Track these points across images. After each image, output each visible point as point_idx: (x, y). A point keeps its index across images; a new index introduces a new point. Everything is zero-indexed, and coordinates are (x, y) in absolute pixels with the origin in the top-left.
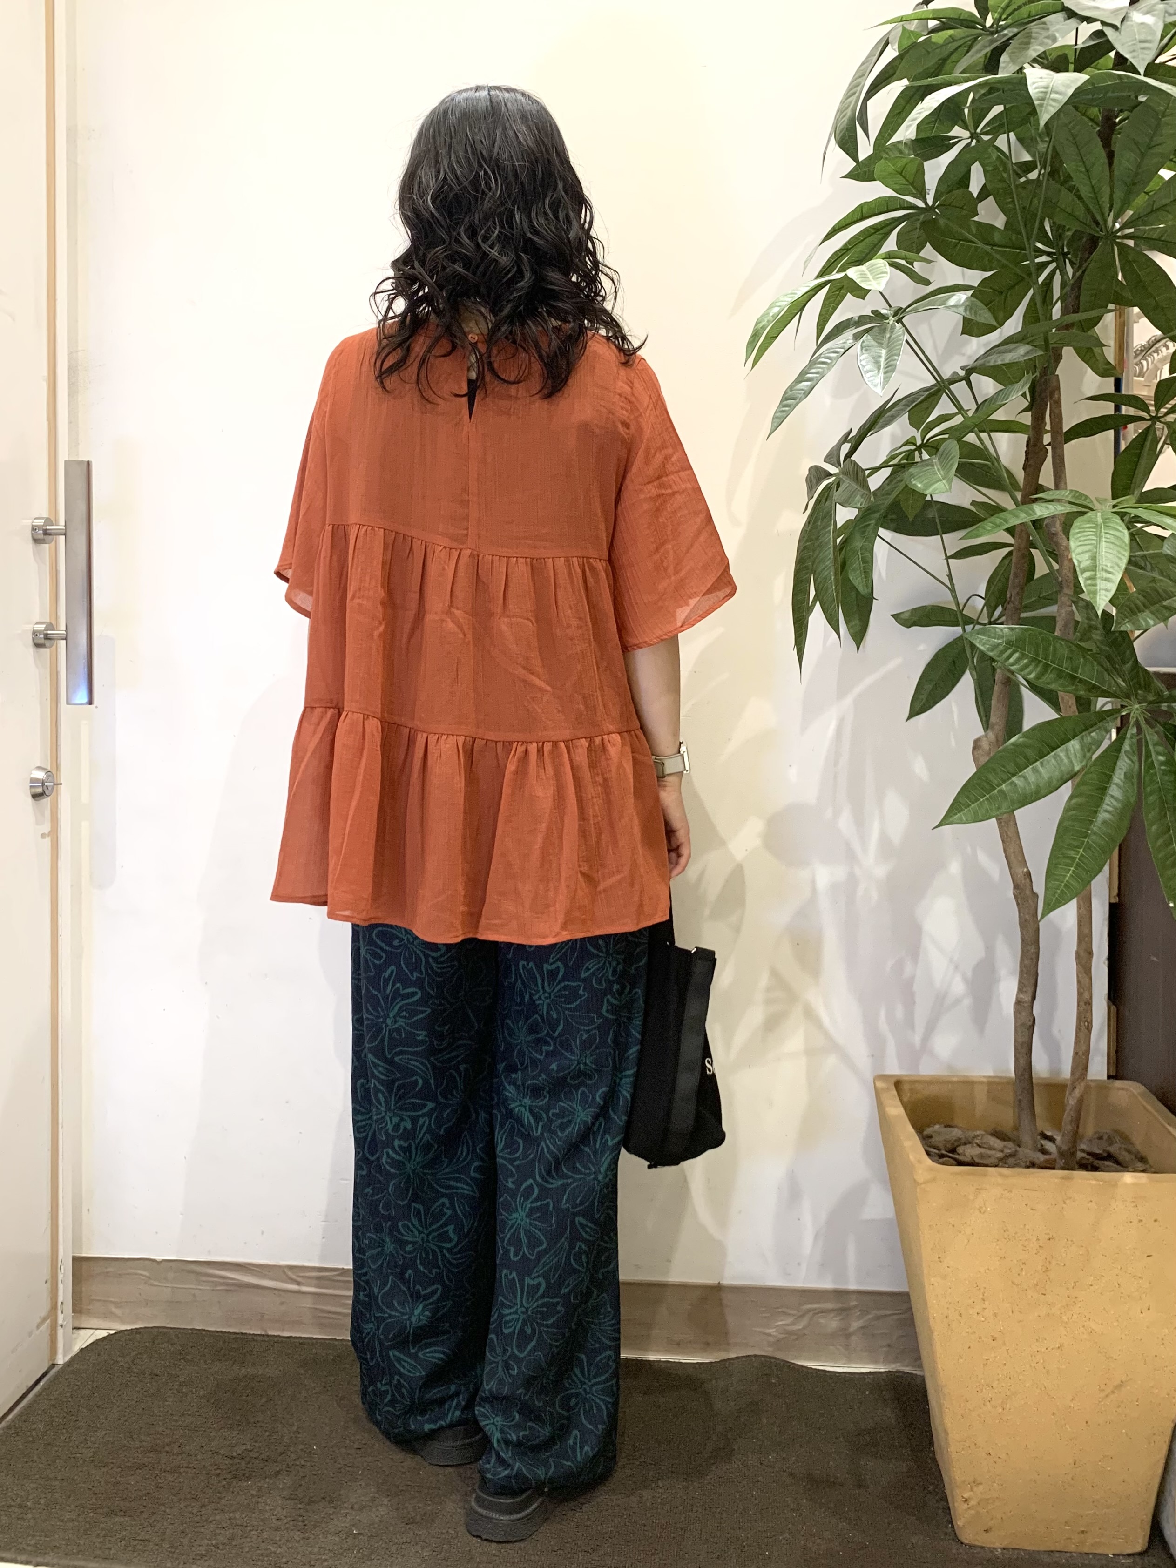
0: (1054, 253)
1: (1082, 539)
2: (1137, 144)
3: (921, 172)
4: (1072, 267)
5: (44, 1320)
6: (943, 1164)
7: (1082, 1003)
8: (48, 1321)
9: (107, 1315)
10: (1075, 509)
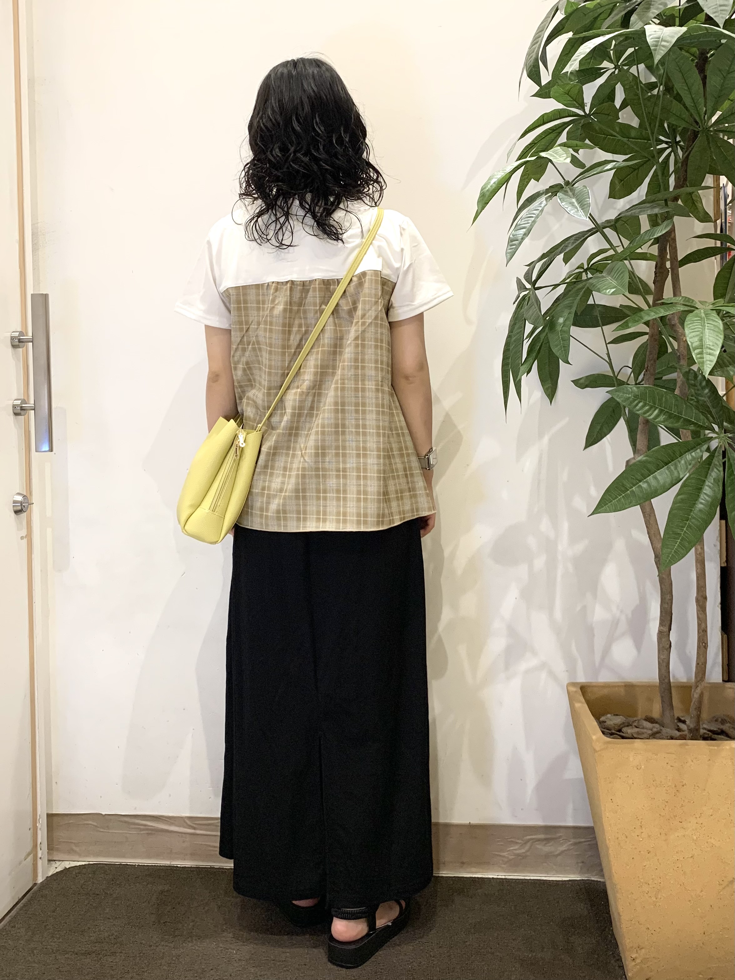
0: (670, 142)
1: (693, 328)
2: (720, 71)
3: (581, 92)
4: (682, 151)
5: (29, 854)
6: (613, 738)
7: (701, 631)
8: (32, 855)
9: (71, 851)
10: (686, 308)
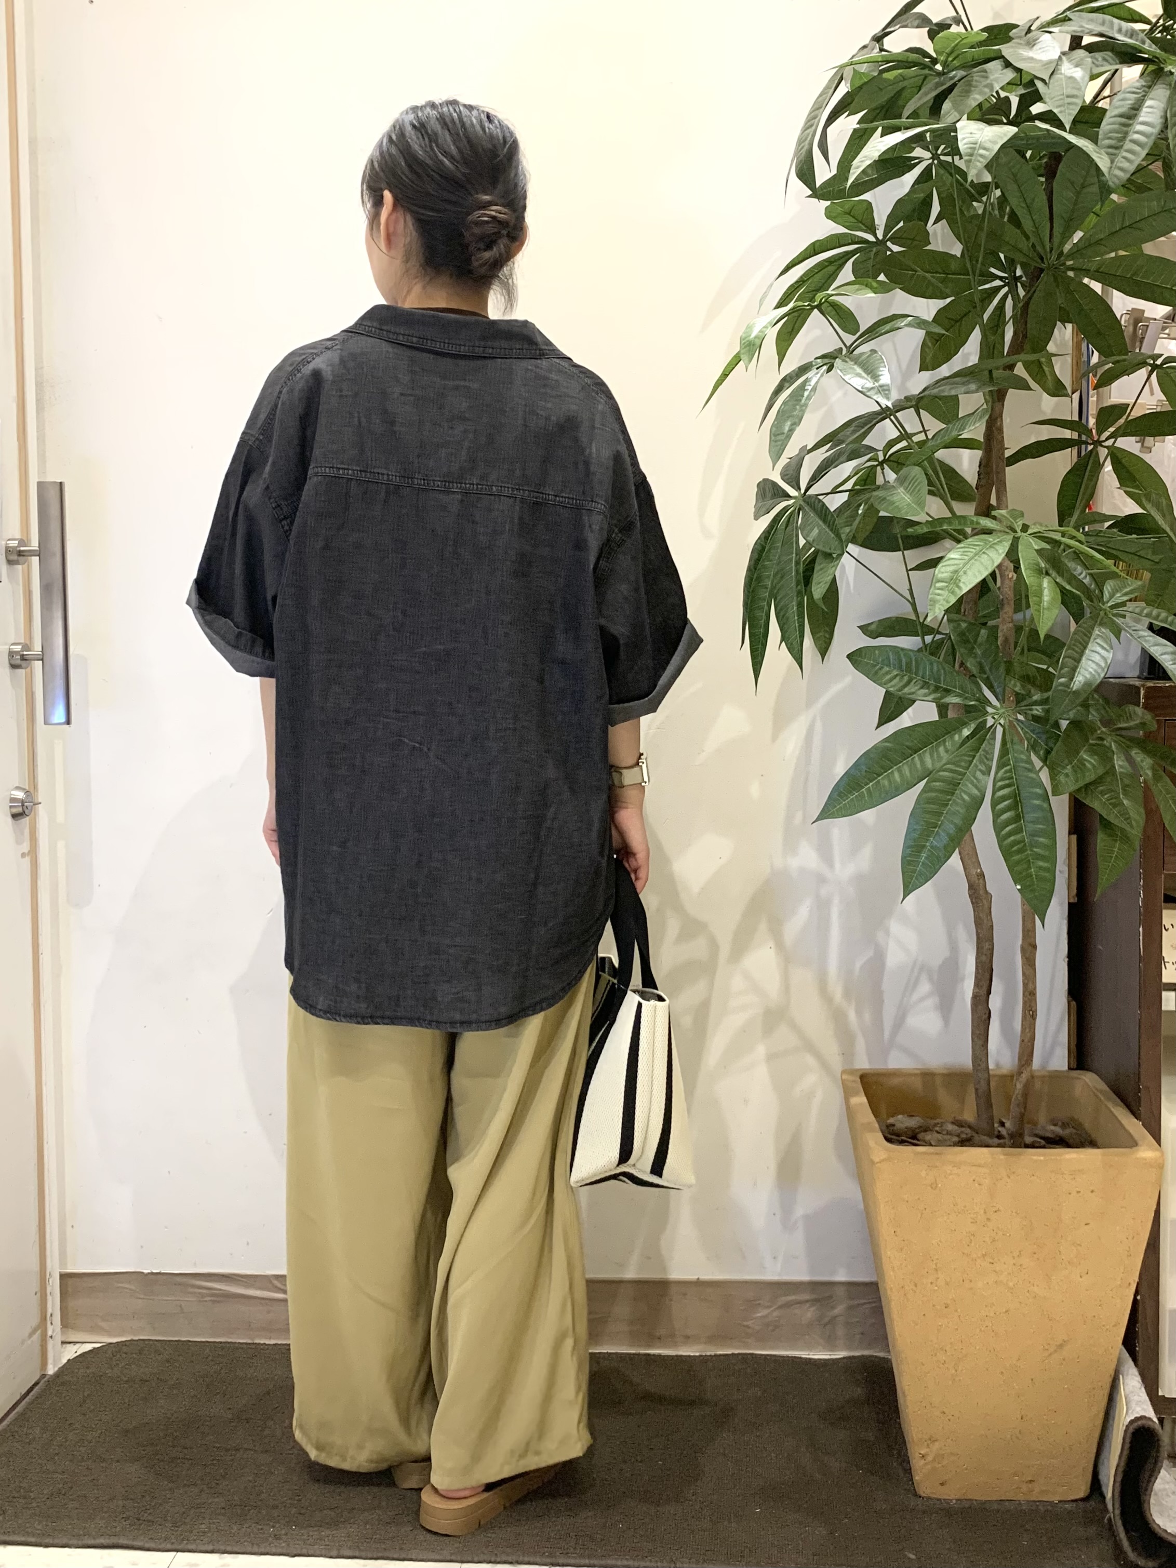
0: (1006, 278)
5: (35, 1330)
7: (1026, 994)
8: (39, 1332)
